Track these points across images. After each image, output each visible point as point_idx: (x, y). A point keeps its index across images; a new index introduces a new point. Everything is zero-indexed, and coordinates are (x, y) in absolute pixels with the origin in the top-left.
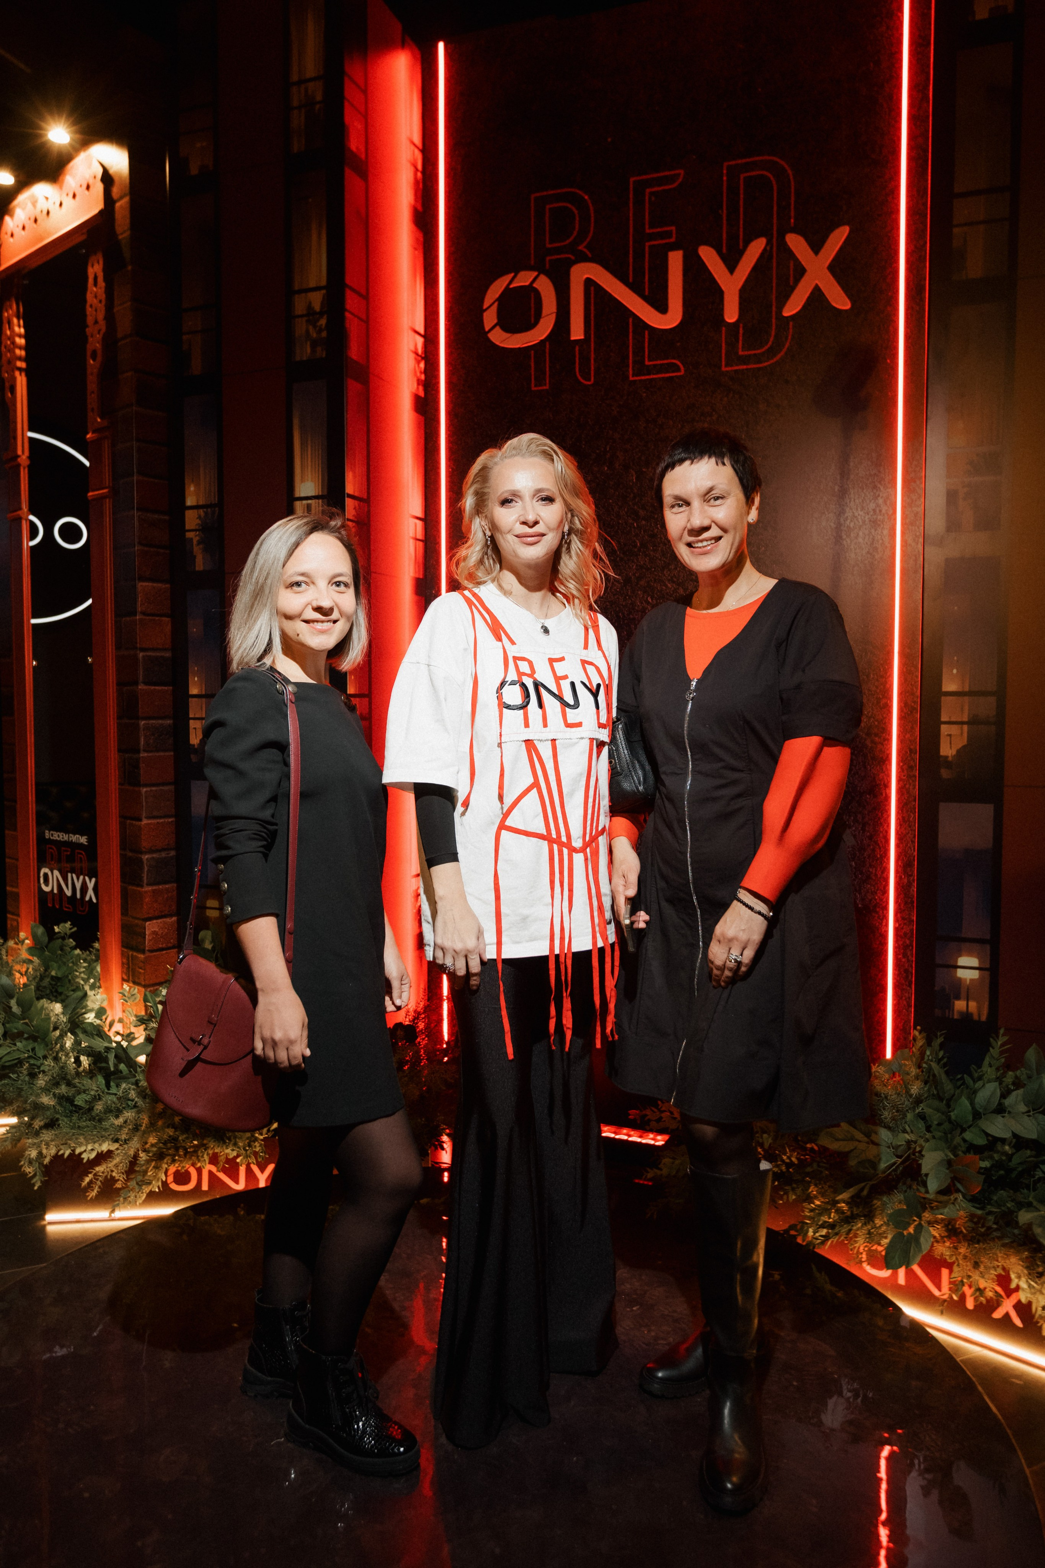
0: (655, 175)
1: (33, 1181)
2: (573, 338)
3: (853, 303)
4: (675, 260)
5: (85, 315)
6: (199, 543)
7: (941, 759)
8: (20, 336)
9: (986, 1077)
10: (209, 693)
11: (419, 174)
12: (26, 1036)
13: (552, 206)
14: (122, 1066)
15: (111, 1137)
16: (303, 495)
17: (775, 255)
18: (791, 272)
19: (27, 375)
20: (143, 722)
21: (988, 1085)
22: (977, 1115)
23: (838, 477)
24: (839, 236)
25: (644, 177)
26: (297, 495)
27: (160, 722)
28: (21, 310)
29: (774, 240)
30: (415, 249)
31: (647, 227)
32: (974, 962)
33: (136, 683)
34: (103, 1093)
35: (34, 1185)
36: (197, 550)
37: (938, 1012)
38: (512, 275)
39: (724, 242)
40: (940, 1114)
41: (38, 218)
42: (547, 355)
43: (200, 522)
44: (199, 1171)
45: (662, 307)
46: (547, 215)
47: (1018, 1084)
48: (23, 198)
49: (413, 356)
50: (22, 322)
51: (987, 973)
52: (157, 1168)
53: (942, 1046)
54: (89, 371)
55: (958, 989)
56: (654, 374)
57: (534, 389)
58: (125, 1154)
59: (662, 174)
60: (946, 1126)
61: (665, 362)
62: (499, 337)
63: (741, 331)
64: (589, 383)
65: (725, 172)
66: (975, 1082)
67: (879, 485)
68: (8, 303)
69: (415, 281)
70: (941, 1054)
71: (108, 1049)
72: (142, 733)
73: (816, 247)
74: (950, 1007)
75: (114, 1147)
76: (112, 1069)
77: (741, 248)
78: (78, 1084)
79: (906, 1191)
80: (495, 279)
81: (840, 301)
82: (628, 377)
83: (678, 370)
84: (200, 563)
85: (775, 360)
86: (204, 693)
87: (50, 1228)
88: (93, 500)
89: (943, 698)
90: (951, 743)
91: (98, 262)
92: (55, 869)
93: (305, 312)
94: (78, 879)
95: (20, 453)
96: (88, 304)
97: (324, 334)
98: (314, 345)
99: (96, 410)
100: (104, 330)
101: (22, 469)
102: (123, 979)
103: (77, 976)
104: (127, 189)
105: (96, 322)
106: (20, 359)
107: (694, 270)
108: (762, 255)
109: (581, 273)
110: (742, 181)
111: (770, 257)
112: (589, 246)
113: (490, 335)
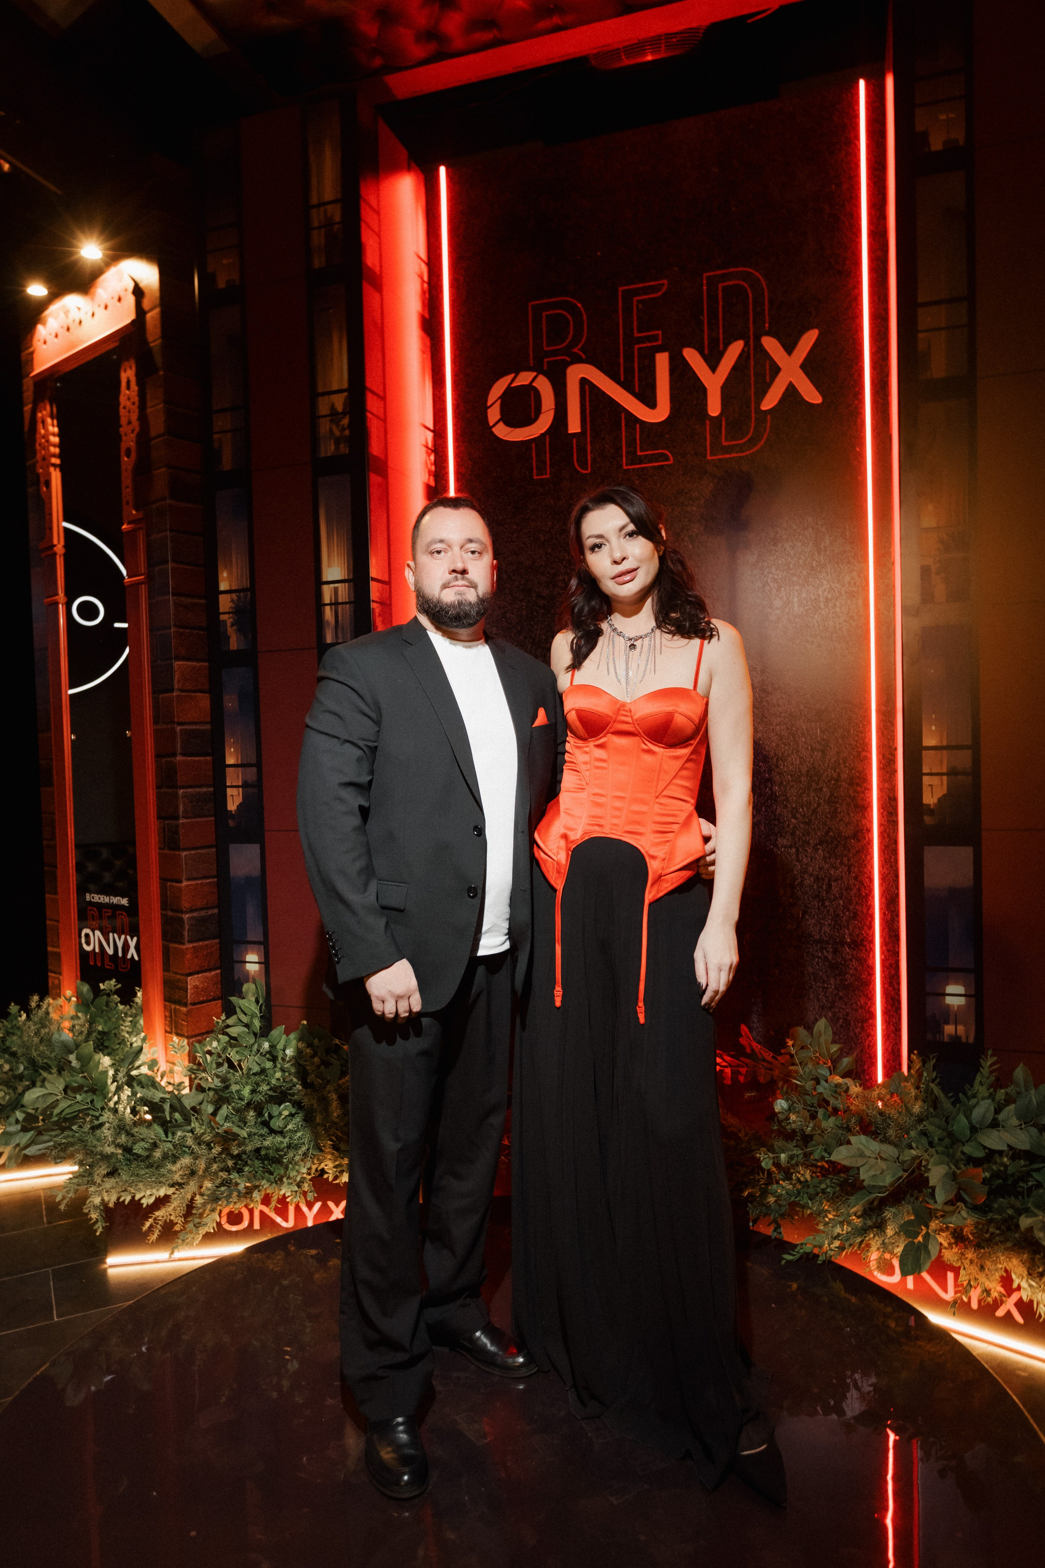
0: (641, 285)
1: (95, 1228)
2: (570, 432)
3: (824, 397)
4: (662, 361)
5: (118, 417)
6: (232, 625)
7: (924, 807)
8: (54, 435)
9: (980, 1096)
10: (245, 762)
11: (426, 285)
12: (85, 1089)
13: (548, 313)
14: (177, 1115)
15: (168, 1182)
16: (330, 579)
17: (752, 357)
18: (768, 372)
19: (61, 471)
20: (181, 791)
21: (982, 1103)
22: (974, 1130)
23: (816, 553)
24: (809, 339)
25: (631, 287)
26: (324, 579)
27: (197, 790)
28: (55, 410)
29: (752, 343)
30: (423, 352)
31: (636, 331)
32: (960, 989)
33: (174, 755)
34: (160, 1141)
35: (96, 1231)
36: (231, 631)
37: (929, 1036)
39: (706, 343)
40: (940, 1131)
41: (70, 326)
42: (547, 446)
43: (233, 606)
44: (251, 1212)
45: (650, 402)
46: (544, 321)
47: (1009, 1100)
48: (55, 308)
49: (424, 449)
50: (55, 422)
51: (973, 1000)
52: (213, 1210)
53: (935, 1067)
54: (123, 467)
55: (947, 1014)
56: (645, 463)
57: (535, 478)
58: (183, 1198)
59: (647, 284)
60: (947, 1140)
61: (656, 452)
62: (502, 432)
63: (724, 423)
64: (587, 472)
65: (705, 282)
66: (969, 1100)
67: (852, 560)
68: (42, 405)
69: (424, 380)
70: (934, 1074)
71: (163, 1100)
72: (181, 801)
73: (789, 348)
74: (941, 1031)
75: (170, 1191)
76: (168, 1119)
77: (722, 349)
78: (136, 1134)
79: (914, 1203)
80: (498, 379)
81: (811, 395)
82: (621, 466)
83: (667, 459)
84: (234, 643)
85: (755, 449)
86: (240, 763)
87: (111, 1272)
88: (129, 586)
89: (924, 753)
90: (932, 793)
91: (131, 368)
92: (97, 929)
93: (328, 413)
94: (120, 938)
95: (55, 542)
96: (121, 406)
97: (347, 432)
98: (337, 443)
99: (131, 503)
100: (137, 430)
101: (58, 557)
102: (166, 1032)
103: (122, 1030)
104: (158, 301)
105: (130, 423)
106: (54, 456)
107: (679, 369)
108: (740, 356)
109: (576, 373)
110: (720, 289)
111: (748, 357)
112: (582, 350)
113: (494, 430)
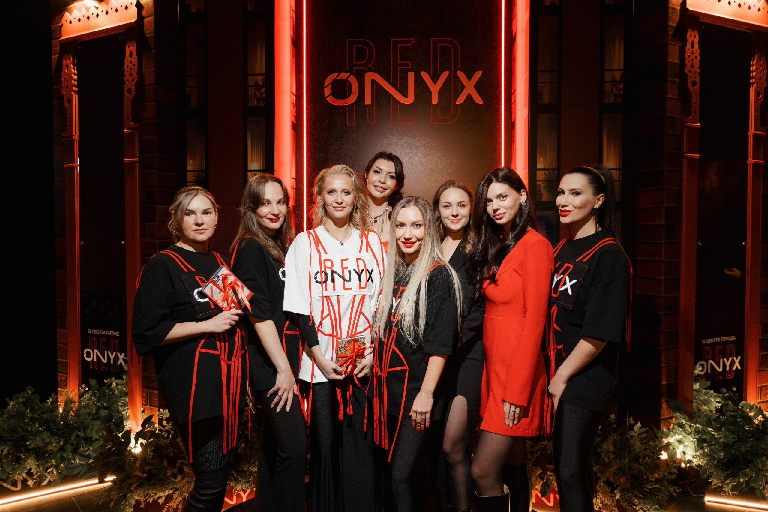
0: (402, 39)
2: (366, 104)
3: (484, 102)
4: (411, 76)
5: (123, 71)
8: (75, 74)
11: (294, 23)
13: (356, 46)
16: (252, 169)
18: (459, 87)
19: (77, 94)
24: (478, 75)
25: (397, 39)
26: (249, 169)
28: (75, 61)
29: (452, 73)
30: (293, 57)
31: (399, 60)
38: (338, 73)
39: (432, 71)
41: (90, 17)
42: (354, 110)
43: (195, 179)
45: (405, 95)
46: (354, 49)
49: (292, 105)
50: (75, 67)
54: (126, 99)
57: (348, 124)
59: (404, 39)
61: (407, 118)
62: (330, 100)
63: (439, 108)
64: (373, 124)
65: (432, 42)
68: (66, 57)
69: (293, 70)
73: (469, 78)
77: (439, 73)
80: (330, 74)
81: (479, 101)
83: (412, 122)
85: (453, 122)
88: (126, 163)
91: (133, 46)
92: (95, 349)
93: (254, 84)
94: (112, 354)
95: (74, 134)
96: (125, 66)
97: (264, 96)
98: (258, 100)
99: (130, 119)
100: (136, 79)
101: (75, 142)
102: (143, 404)
103: (118, 405)
104: (153, 13)
105: (131, 75)
106: (74, 86)
107: (419, 81)
108: (447, 78)
109: (370, 76)
110: (439, 47)
111: (451, 79)
112: (373, 65)
113: (327, 99)
